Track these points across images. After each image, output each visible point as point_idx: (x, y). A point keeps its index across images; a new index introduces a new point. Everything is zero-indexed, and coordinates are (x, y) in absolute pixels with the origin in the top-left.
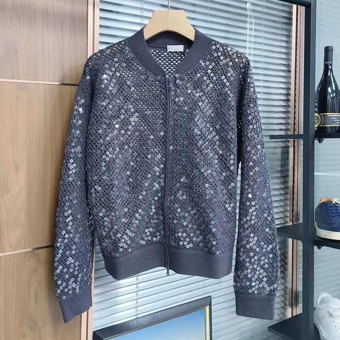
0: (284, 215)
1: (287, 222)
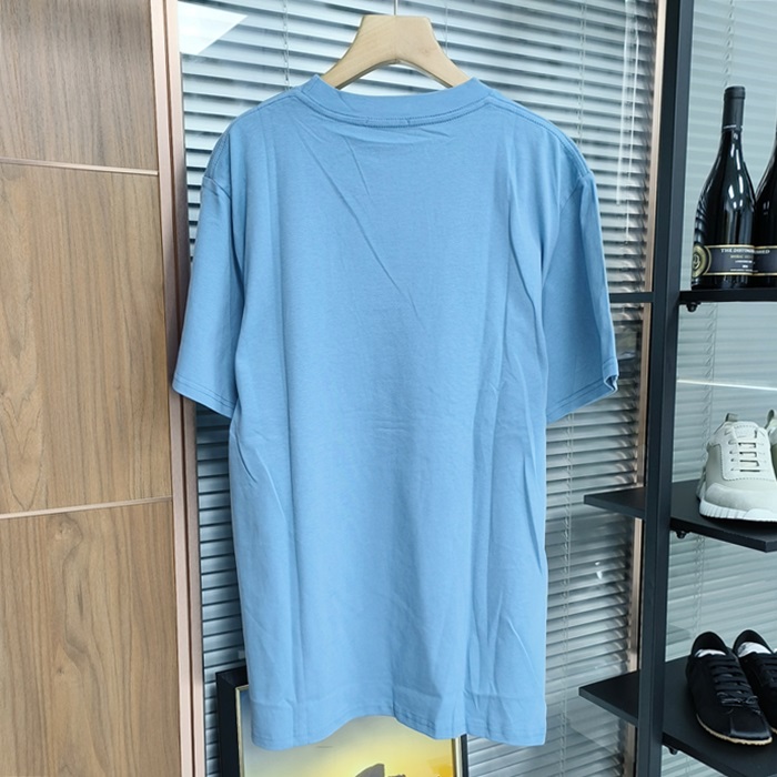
0: (628, 467)
1: (632, 483)
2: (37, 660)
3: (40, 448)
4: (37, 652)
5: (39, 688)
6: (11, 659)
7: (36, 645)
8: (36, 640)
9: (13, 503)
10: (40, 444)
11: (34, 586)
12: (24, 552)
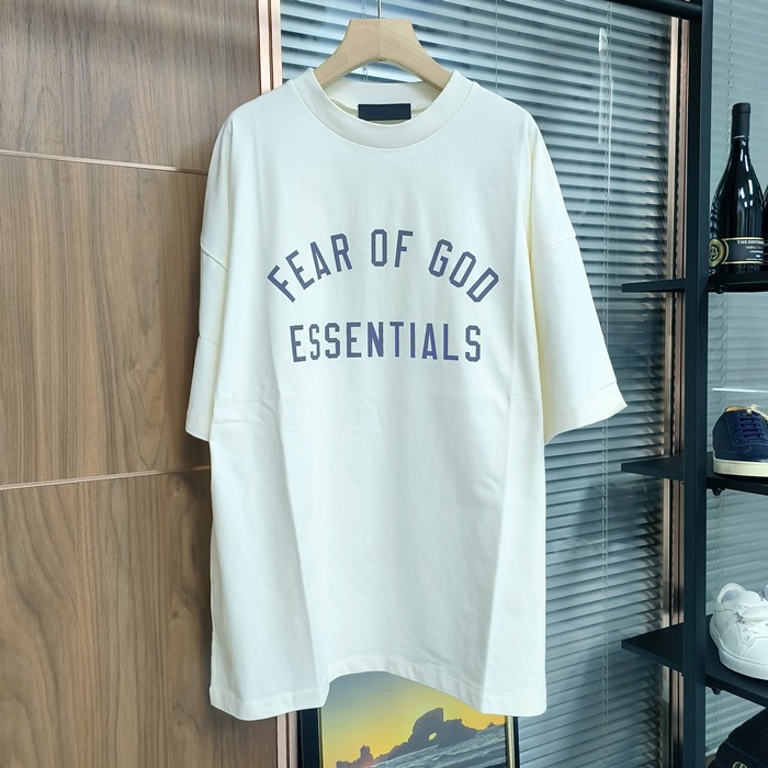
0: (654, 441)
1: (659, 455)
2: (156, 606)
3: (163, 415)
4: (156, 597)
5: (158, 632)
6: (135, 604)
7: (156, 592)
8: (156, 586)
9: (139, 463)
10: (162, 411)
11: (155, 538)
12: (148, 507)
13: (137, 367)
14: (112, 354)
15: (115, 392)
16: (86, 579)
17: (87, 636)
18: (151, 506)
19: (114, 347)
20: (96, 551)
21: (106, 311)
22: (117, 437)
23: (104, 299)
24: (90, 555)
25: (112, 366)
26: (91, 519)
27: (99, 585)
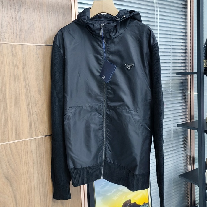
1: (187, 121)
2: (45, 176)
3: (46, 119)
4: (45, 174)
5: (46, 184)
6: (39, 176)
7: (45, 172)
8: (45, 170)
9: (39, 134)
10: (46, 118)
11: (44, 156)
12: (42, 147)
13: (38, 105)
14: (30, 101)
15: (31, 113)
16: (24, 170)
17: (25, 187)
18: (43, 146)
19: (31, 100)
20: (27, 161)
21: (28, 89)
22: (32, 126)
23: (27, 85)
24: (25, 162)
25: (30, 105)
26: (25, 152)
27: (28, 171)
